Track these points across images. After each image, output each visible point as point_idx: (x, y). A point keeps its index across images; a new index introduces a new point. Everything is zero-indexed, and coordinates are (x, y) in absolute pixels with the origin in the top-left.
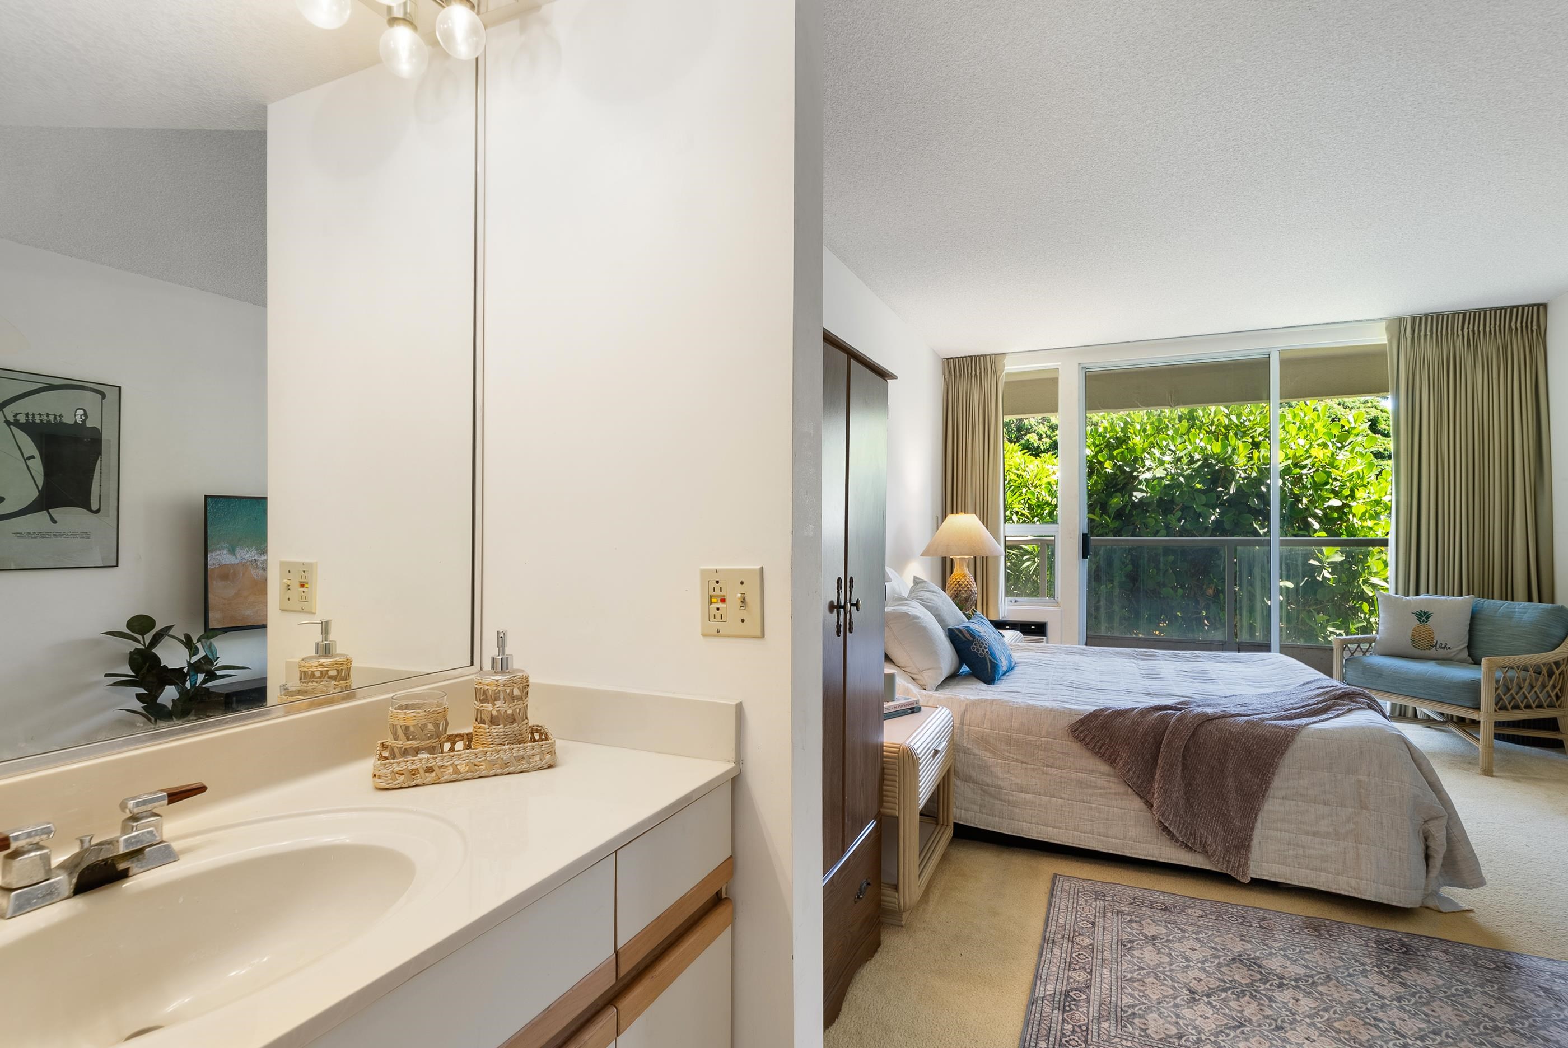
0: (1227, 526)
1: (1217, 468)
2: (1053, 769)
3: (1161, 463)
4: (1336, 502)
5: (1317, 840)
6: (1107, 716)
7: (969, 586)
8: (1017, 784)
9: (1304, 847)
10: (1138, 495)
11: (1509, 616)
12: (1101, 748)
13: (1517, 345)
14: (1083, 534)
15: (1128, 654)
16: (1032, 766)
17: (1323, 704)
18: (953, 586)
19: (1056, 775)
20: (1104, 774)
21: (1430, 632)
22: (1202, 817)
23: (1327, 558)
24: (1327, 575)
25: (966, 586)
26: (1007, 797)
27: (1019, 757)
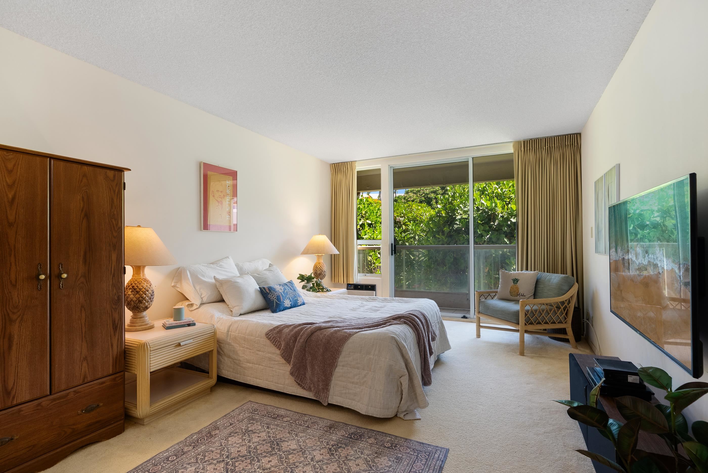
0: (494, 240)
1: (489, 213)
2: (260, 352)
5: (353, 385)
6: (282, 327)
8: (246, 359)
9: (349, 389)
10: (456, 226)
12: (276, 342)
14: (391, 244)
16: (253, 351)
19: (261, 355)
26: (243, 365)
27: (248, 347)
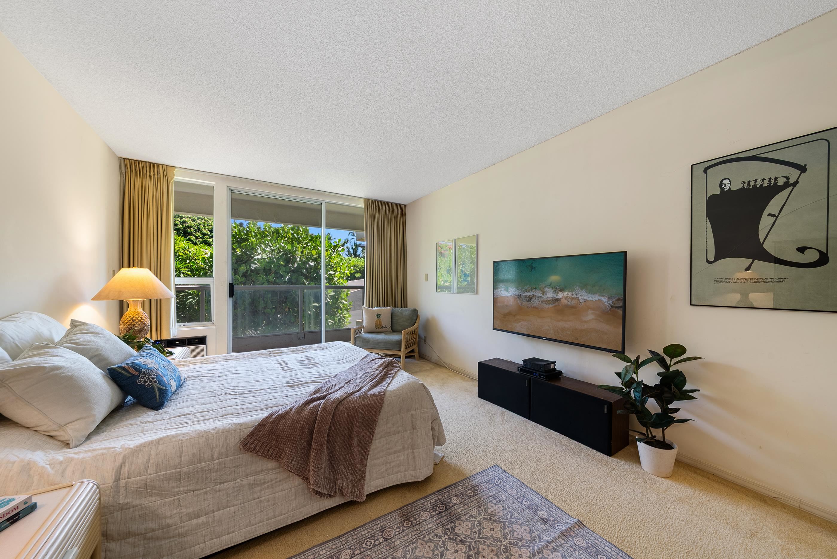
0: (294, 281)
1: (289, 256)
2: (226, 484)
3: (265, 251)
4: (332, 273)
5: (396, 455)
6: (273, 422)
7: (142, 321)
8: (189, 514)
9: (390, 463)
10: (253, 266)
11: (402, 313)
12: (269, 450)
13: (399, 218)
14: (230, 284)
15: (266, 354)
16: (205, 490)
17: (384, 372)
18: (126, 321)
19: (229, 488)
20: (271, 470)
21: (381, 322)
22: (339, 472)
23: (329, 294)
24: (329, 300)
25: (139, 321)
26: (177, 531)
27: (190, 488)
